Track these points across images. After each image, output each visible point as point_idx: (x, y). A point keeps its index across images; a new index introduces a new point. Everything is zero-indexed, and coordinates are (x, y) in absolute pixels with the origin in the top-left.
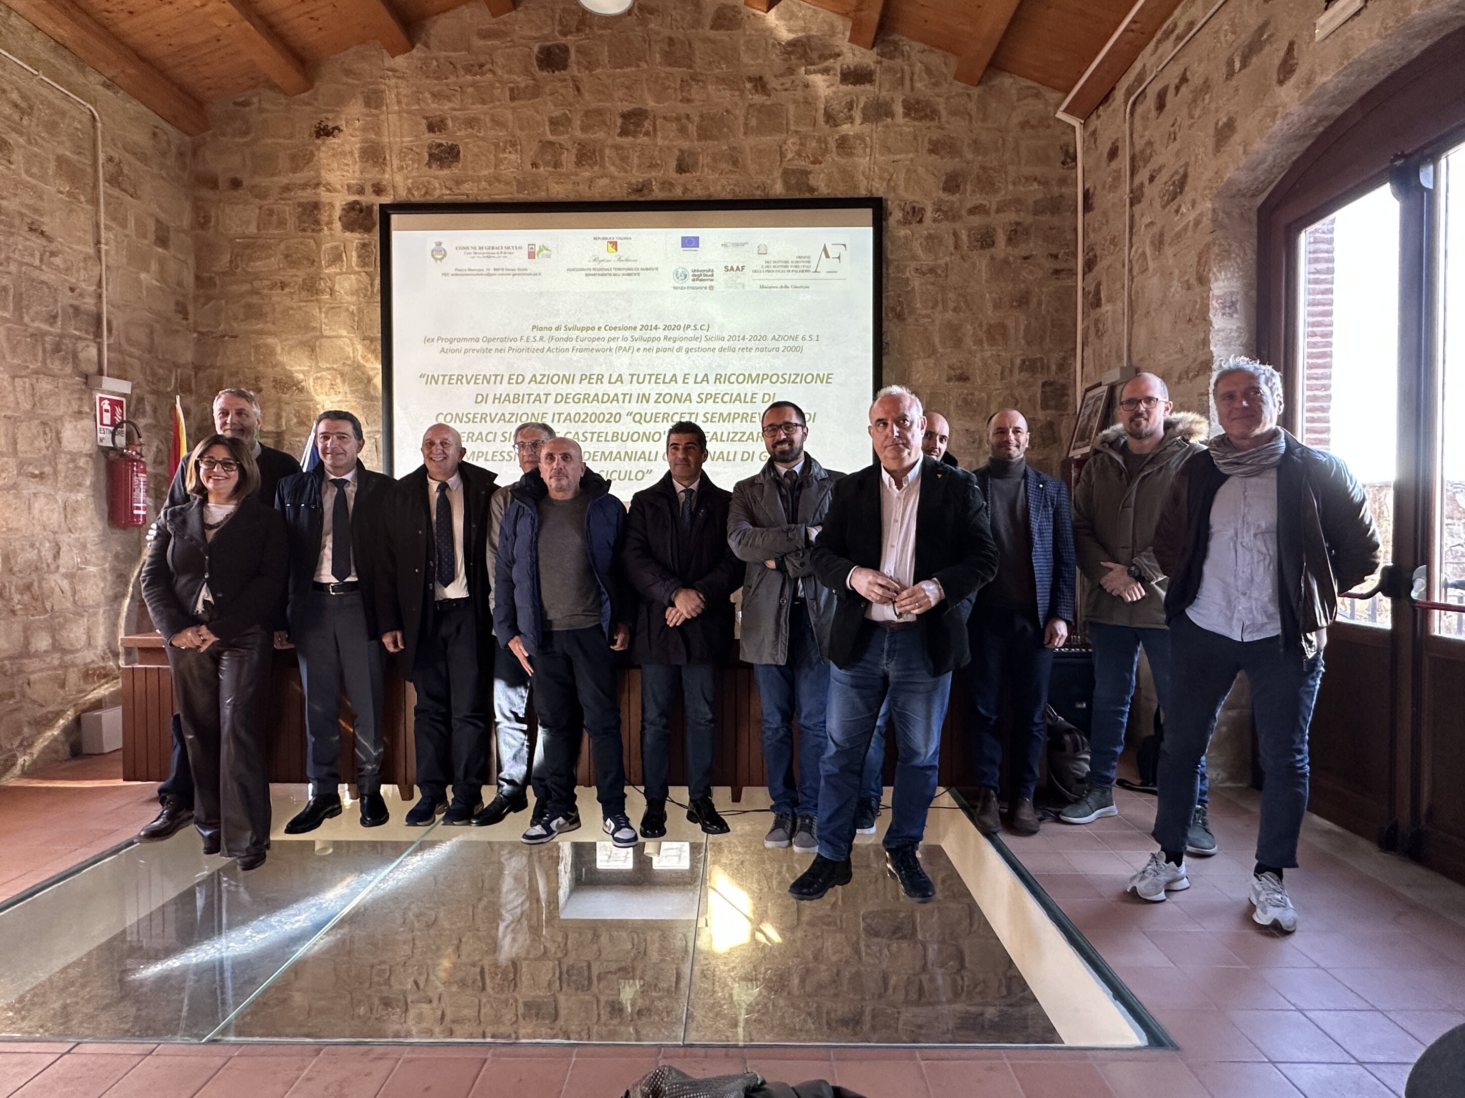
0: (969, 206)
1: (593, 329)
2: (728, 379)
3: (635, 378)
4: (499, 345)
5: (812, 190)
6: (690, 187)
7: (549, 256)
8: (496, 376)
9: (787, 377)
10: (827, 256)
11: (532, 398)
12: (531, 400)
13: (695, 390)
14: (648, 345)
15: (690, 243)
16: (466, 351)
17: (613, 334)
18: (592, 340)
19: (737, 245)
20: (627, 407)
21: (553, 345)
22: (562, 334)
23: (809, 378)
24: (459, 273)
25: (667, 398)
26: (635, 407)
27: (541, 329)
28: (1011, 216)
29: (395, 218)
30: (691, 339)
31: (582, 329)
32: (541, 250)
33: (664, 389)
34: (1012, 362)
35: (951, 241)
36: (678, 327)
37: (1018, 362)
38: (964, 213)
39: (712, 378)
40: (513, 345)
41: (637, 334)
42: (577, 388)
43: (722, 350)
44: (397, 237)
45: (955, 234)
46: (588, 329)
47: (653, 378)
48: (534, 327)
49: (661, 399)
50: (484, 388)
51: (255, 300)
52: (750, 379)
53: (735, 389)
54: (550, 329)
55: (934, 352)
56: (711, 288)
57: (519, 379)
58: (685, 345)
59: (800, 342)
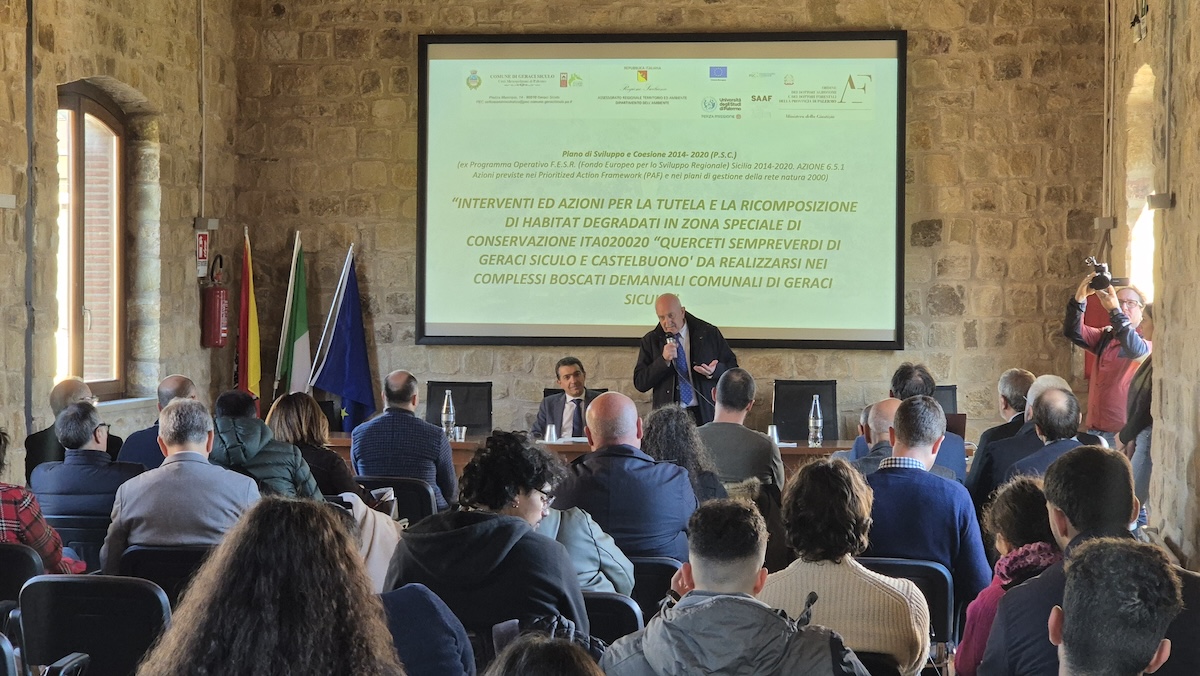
0: (996, 35)
1: (622, 155)
2: (754, 206)
3: (663, 203)
4: (531, 170)
5: (838, 19)
7: (580, 84)
8: (527, 200)
9: (812, 205)
10: (853, 87)
11: (562, 222)
12: (561, 225)
13: (722, 216)
14: (677, 171)
15: (718, 73)
16: (498, 176)
17: (641, 160)
18: (623, 165)
20: (653, 233)
21: (584, 170)
22: (592, 159)
23: (834, 207)
24: (493, 100)
25: (695, 224)
26: (663, 232)
27: (572, 155)
28: (1038, 45)
29: (432, 48)
30: (719, 166)
31: (612, 155)
32: (572, 79)
33: (691, 215)
34: (1038, 192)
35: (976, 71)
36: (705, 154)
37: (1044, 191)
38: (991, 42)
39: (738, 205)
40: (544, 170)
41: (666, 160)
42: (605, 212)
43: (749, 177)
44: (432, 64)
45: (981, 63)
46: (617, 155)
47: (681, 204)
48: (565, 153)
49: (688, 225)
50: (515, 212)
51: (296, 123)
52: (776, 206)
53: (761, 216)
54: (581, 155)
55: (961, 179)
56: (739, 117)
57: (550, 203)
58: (714, 171)
59: (825, 171)
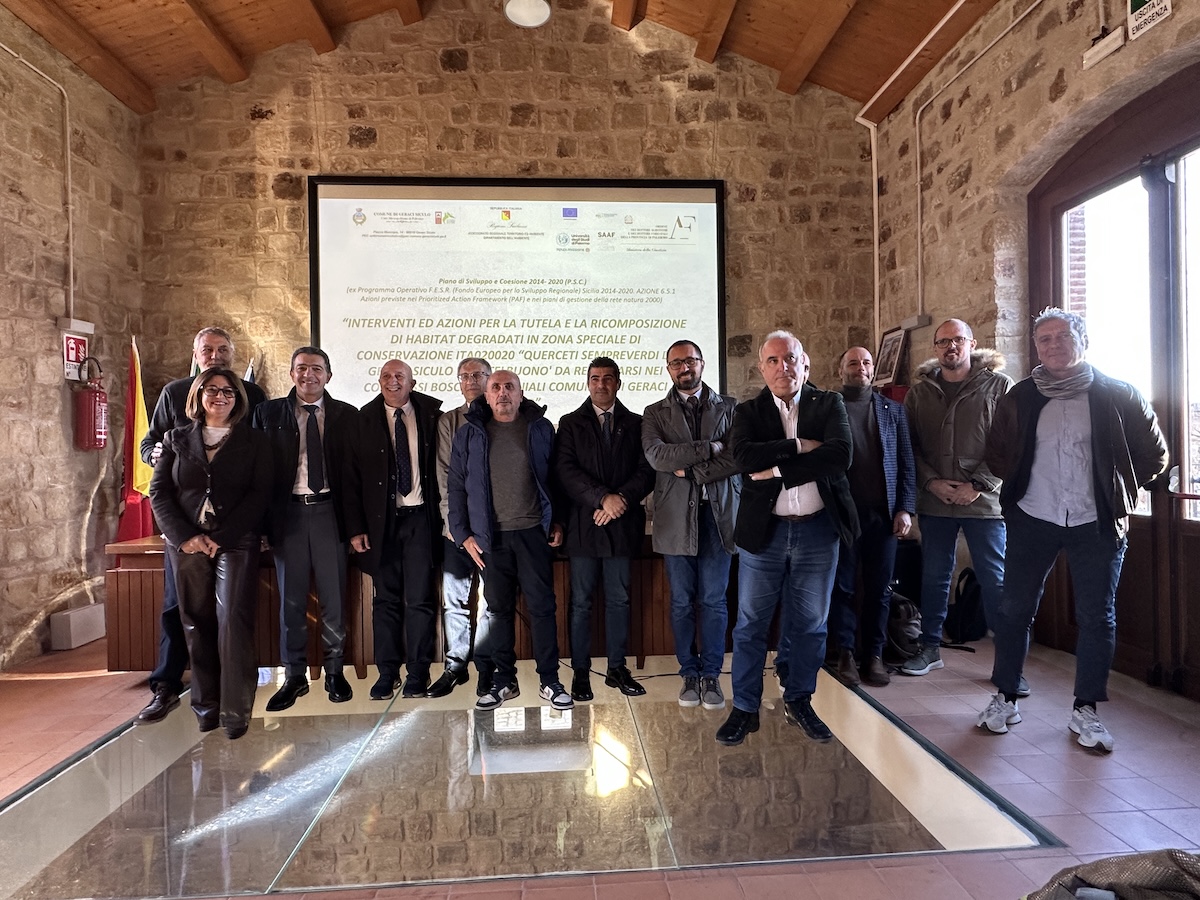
0: (791, 188)
1: (490, 282)
2: (602, 324)
3: (526, 322)
4: (410, 295)
5: (667, 173)
6: (569, 168)
7: (453, 222)
8: (409, 320)
9: (649, 323)
10: (681, 226)
11: (440, 339)
12: (439, 341)
13: (575, 332)
14: (537, 296)
15: (570, 213)
16: (383, 299)
17: (507, 286)
18: (490, 291)
19: (607, 215)
20: (519, 347)
21: (457, 295)
22: (464, 286)
23: (667, 324)
24: (377, 234)
25: (553, 339)
26: (526, 347)
27: (447, 282)
28: (822, 197)
29: (321, 188)
30: (571, 291)
31: (482, 282)
32: (446, 217)
33: (550, 332)
34: (826, 314)
35: (776, 216)
36: (561, 282)
37: (830, 311)
38: (787, 194)
39: (589, 323)
40: (423, 295)
41: (527, 286)
42: (477, 331)
43: (597, 300)
44: (322, 202)
45: (780, 211)
46: (487, 282)
47: (541, 323)
48: (441, 280)
49: (547, 340)
50: (399, 331)
51: (198, 254)
52: (619, 324)
53: (608, 332)
54: (455, 282)
55: (765, 303)
56: (588, 250)
57: (429, 323)
58: (567, 296)
59: (660, 295)
